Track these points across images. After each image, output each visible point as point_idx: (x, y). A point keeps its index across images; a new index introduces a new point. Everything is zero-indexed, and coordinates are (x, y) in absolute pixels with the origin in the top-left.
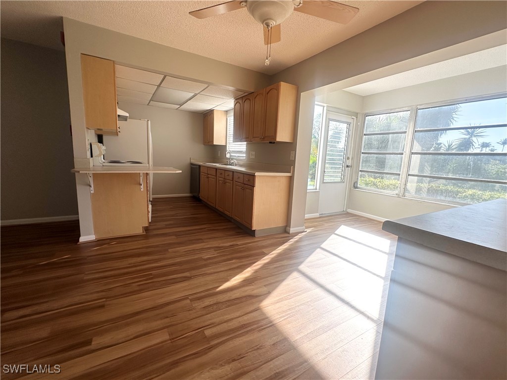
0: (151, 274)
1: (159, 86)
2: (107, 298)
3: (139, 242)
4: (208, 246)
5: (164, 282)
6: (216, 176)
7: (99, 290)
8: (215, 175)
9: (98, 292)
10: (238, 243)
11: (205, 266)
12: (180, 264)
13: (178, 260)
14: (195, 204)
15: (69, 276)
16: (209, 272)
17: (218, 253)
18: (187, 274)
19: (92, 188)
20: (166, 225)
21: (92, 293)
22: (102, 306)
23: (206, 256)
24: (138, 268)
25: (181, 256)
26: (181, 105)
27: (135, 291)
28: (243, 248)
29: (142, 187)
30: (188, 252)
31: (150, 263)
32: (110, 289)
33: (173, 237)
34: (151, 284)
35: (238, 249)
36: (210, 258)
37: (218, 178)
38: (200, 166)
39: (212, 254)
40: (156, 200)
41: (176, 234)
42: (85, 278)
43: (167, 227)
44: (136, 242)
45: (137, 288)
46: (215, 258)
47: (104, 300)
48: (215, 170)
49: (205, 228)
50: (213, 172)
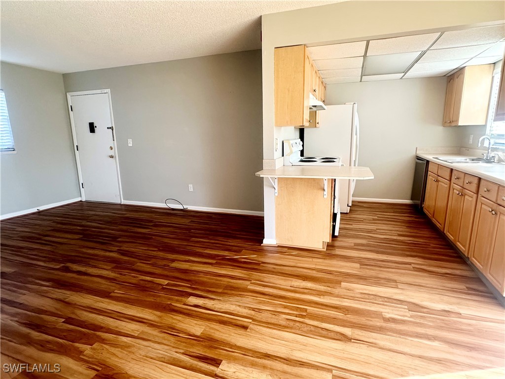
0: (306, 310)
1: (365, 56)
2: (254, 320)
3: (315, 260)
4: (401, 298)
5: (312, 328)
6: (450, 180)
7: (252, 306)
8: (448, 178)
9: (250, 308)
10: (461, 311)
11: (380, 330)
12: (346, 310)
13: (346, 303)
14: (413, 219)
15: (240, 279)
16: (382, 343)
17: (411, 317)
18: (347, 331)
19: (276, 191)
20: (356, 244)
21: (245, 307)
22: (245, 328)
23: (389, 312)
24: (297, 296)
25: (353, 298)
26: (405, 72)
27: (280, 325)
28: (470, 325)
29: (325, 193)
30: (367, 296)
31: (311, 294)
32: (260, 310)
33: (358, 265)
34: (298, 324)
35: (455, 322)
36: (394, 320)
37: (452, 184)
38: (428, 162)
39: (402, 313)
40: (359, 204)
41: (363, 263)
42: (249, 287)
43: (356, 247)
44: (311, 259)
45: (283, 323)
46: (403, 322)
47: (250, 321)
48: (449, 171)
49: (410, 264)
50: (447, 174)
